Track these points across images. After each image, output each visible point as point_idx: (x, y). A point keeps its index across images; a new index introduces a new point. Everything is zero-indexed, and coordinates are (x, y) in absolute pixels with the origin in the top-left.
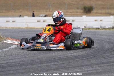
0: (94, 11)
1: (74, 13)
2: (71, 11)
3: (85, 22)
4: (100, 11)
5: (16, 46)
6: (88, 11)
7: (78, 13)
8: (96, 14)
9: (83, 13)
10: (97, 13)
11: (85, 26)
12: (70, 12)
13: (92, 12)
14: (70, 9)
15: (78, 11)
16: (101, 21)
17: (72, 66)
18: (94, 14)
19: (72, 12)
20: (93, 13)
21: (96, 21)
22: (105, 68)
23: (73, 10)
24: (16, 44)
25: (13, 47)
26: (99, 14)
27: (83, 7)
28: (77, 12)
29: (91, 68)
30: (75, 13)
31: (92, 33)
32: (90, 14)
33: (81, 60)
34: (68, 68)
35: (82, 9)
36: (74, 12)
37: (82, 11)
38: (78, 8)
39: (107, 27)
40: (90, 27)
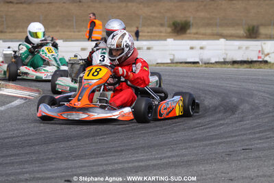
0: (192, 30)
1: (155, 34)
2: (149, 29)
3: (172, 50)
4: (202, 30)
5: (23, 101)
6: (180, 29)
7: (162, 34)
8: (196, 36)
9: (171, 34)
10: (197, 33)
11: (172, 58)
12: (148, 32)
13: (188, 31)
14: (149, 25)
15: (163, 29)
16: (201, 48)
17: (129, 147)
18: (192, 35)
19: (151, 32)
20: (190, 33)
21: (192, 48)
22: (200, 151)
23: (154, 28)
24: (22, 98)
25: (17, 102)
26: (201, 36)
27: (171, 23)
28: (161, 32)
29: (170, 151)
30: (158, 34)
31: (181, 74)
32: (184, 36)
33: (150, 132)
34: (122, 151)
35: (169, 26)
36: (155, 32)
37: (169, 30)
38: (162, 25)
39: (213, 61)
40: (181, 61)
